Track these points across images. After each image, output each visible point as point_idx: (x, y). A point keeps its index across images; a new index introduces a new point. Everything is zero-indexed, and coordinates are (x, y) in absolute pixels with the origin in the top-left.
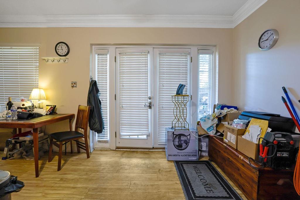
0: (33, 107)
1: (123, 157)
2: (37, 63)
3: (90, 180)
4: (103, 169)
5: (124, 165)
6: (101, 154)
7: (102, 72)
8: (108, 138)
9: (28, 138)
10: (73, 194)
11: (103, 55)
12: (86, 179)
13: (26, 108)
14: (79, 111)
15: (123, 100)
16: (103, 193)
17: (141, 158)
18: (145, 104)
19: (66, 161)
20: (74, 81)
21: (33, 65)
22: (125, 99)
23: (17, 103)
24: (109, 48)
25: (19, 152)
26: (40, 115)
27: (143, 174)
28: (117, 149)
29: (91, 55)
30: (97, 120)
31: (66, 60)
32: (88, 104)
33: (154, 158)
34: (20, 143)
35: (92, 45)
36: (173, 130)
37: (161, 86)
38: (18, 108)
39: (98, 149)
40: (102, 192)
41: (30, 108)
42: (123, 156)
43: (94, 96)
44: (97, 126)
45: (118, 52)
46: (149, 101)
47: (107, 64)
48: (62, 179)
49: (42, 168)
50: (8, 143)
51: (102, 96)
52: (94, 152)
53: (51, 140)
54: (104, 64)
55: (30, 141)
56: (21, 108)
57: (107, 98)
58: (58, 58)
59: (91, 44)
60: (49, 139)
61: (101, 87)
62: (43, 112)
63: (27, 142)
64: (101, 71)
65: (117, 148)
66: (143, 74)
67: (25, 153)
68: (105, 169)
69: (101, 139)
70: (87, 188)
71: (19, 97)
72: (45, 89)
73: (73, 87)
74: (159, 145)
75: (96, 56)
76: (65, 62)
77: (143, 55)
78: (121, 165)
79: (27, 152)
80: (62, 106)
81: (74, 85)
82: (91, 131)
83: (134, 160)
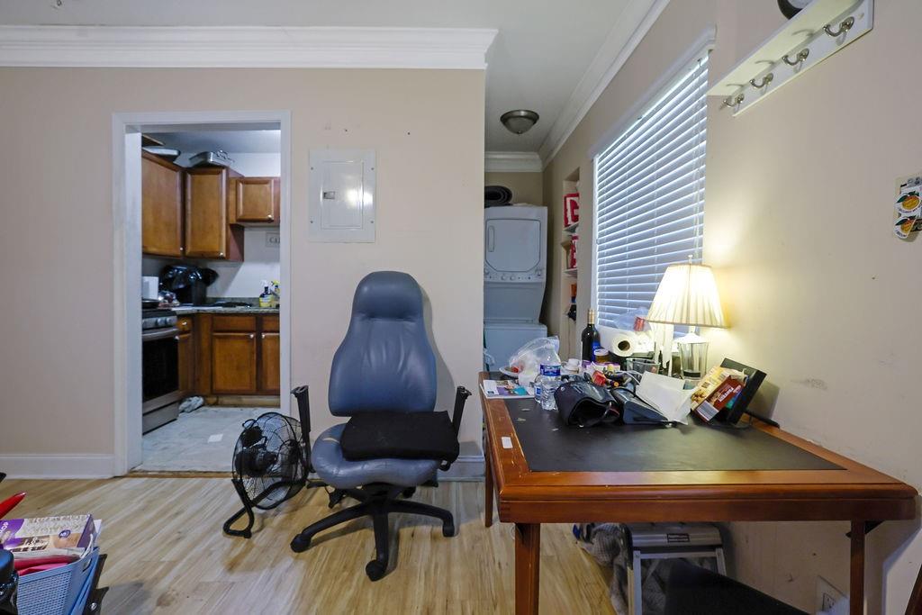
26: (646, 419)
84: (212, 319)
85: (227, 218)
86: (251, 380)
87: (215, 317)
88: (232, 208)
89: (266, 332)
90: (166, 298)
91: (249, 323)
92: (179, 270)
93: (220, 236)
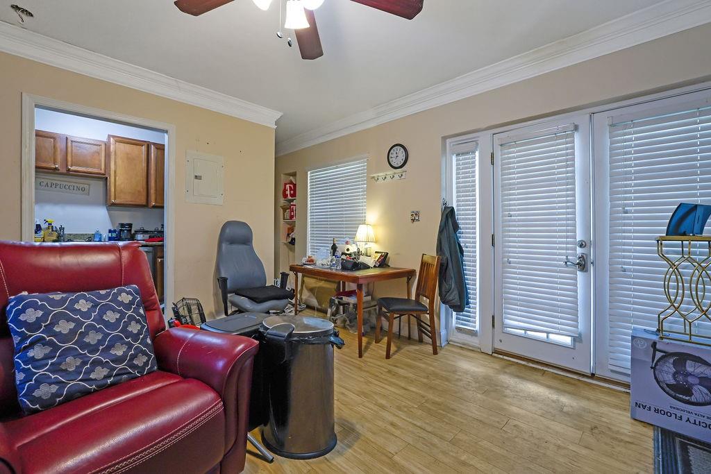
0: (359, 253)
1: (506, 372)
2: (364, 184)
3: (431, 388)
4: (458, 380)
5: (503, 387)
6: (460, 354)
7: (466, 189)
8: (477, 327)
9: (352, 300)
10: (402, 396)
11: (467, 153)
12: (425, 384)
13: (350, 255)
14: (424, 265)
15: (510, 247)
16: (449, 415)
17: (549, 387)
18: (567, 259)
19: (399, 349)
20: (415, 210)
21: (359, 188)
22: (515, 244)
23: (341, 247)
24: (478, 137)
25: (342, 319)
26: (366, 267)
27: (542, 419)
28: (496, 355)
29: (444, 159)
30: (453, 286)
31: (404, 174)
32: (437, 253)
33: (589, 399)
34: (343, 305)
35: (444, 138)
36: (655, 338)
37: (618, 212)
38: (343, 254)
39: (456, 344)
40: (448, 413)
41: (355, 255)
42: (506, 370)
43: (449, 237)
44: (454, 296)
45: (497, 142)
46: (579, 251)
47: (474, 172)
48: (389, 372)
49: (367, 348)
50: (332, 302)
51: (466, 238)
52: (446, 347)
53: (380, 309)
54: (469, 172)
55: (354, 305)
56: (346, 254)
57: (475, 243)
58: (391, 171)
59: (442, 137)
60: (377, 307)
61: (463, 219)
62: (371, 261)
63: (351, 306)
64: (462, 187)
65: (496, 351)
66: (560, 185)
67: (348, 322)
68: (461, 380)
69: (462, 324)
70: (424, 397)
71: (343, 238)
72: (374, 226)
73: (413, 220)
74: (612, 371)
75: (454, 158)
76: (403, 177)
77: (561, 137)
78: (497, 386)
79: (350, 321)
80: (398, 254)
81: (415, 217)
82: (443, 306)
83: (530, 386)
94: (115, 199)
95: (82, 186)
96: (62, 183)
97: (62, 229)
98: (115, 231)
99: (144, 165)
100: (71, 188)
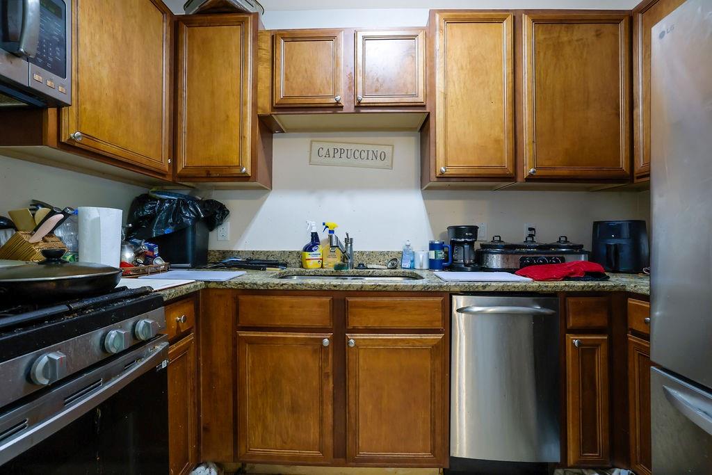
84: (237, 303)
85: (255, 105)
86: (321, 434)
87: (242, 298)
88: (264, 85)
89: (355, 331)
90: (138, 255)
91: (316, 311)
92: (163, 201)
93: (242, 137)
94: (446, 166)
95: (380, 149)
96: (349, 147)
97: (349, 241)
98: (441, 246)
99: (506, 69)
100: (364, 155)
